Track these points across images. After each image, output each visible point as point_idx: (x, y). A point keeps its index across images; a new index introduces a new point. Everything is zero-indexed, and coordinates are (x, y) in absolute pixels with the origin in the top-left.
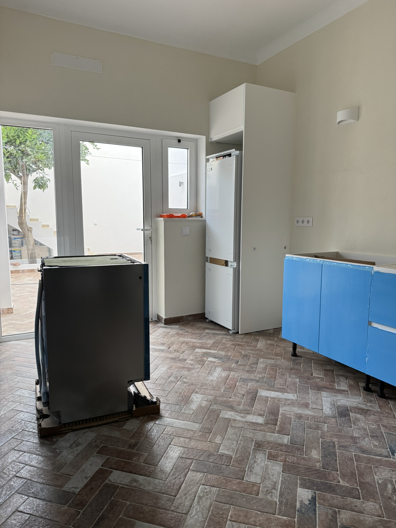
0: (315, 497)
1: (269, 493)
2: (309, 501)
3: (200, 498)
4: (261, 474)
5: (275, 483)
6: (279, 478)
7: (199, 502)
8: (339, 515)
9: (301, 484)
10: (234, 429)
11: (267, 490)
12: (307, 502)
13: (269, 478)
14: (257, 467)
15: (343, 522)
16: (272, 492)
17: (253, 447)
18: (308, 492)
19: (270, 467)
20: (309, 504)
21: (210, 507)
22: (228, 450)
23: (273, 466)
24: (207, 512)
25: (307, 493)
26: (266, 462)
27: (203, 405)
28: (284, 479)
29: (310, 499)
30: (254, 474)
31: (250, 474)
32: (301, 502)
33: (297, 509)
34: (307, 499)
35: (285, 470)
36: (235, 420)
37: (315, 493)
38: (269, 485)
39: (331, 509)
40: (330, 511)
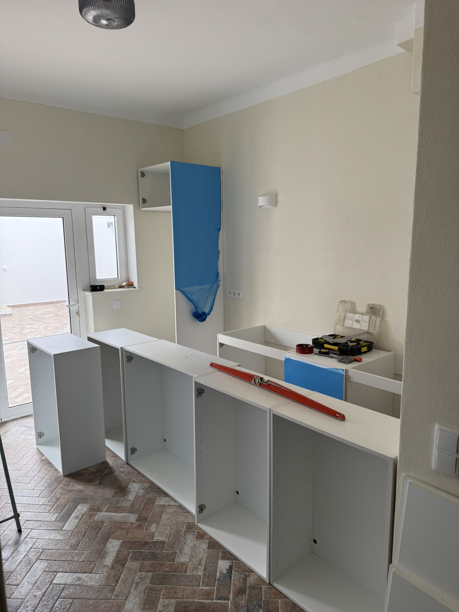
0: (232, 566)
1: (195, 569)
2: (227, 570)
3: (137, 583)
4: (190, 553)
5: (201, 560)
6: (204, 554)
7: (137, 587)
8: (249, 578)
9: (222, 557)
10: (168, 515)
11: (194, 567)
12: (225, 572)
13: (196, 555)
14: (187, 548)
15: (251, 583)
16: (198, 568)
17: (184, 530)
18: (227, 562)
19: (197, 545)
20: (227, 572)
21: (145, 590)
22: (162, 536)
23: (200, 544)
24: (143, 594)
25: (226, 564)
26: (194, 542)
27: (140, 494)
28: (209, 554)
29: (228, 568)
30: (184, 554)
31: (180, 555)
32: (221, 572)
33: (217, 579)
34: (225, 569)
35: (210, 547)
36: (169, 505)
37: (232, 562)
38: (196, 562)
39: (243, 574)
40: (243, 576)
